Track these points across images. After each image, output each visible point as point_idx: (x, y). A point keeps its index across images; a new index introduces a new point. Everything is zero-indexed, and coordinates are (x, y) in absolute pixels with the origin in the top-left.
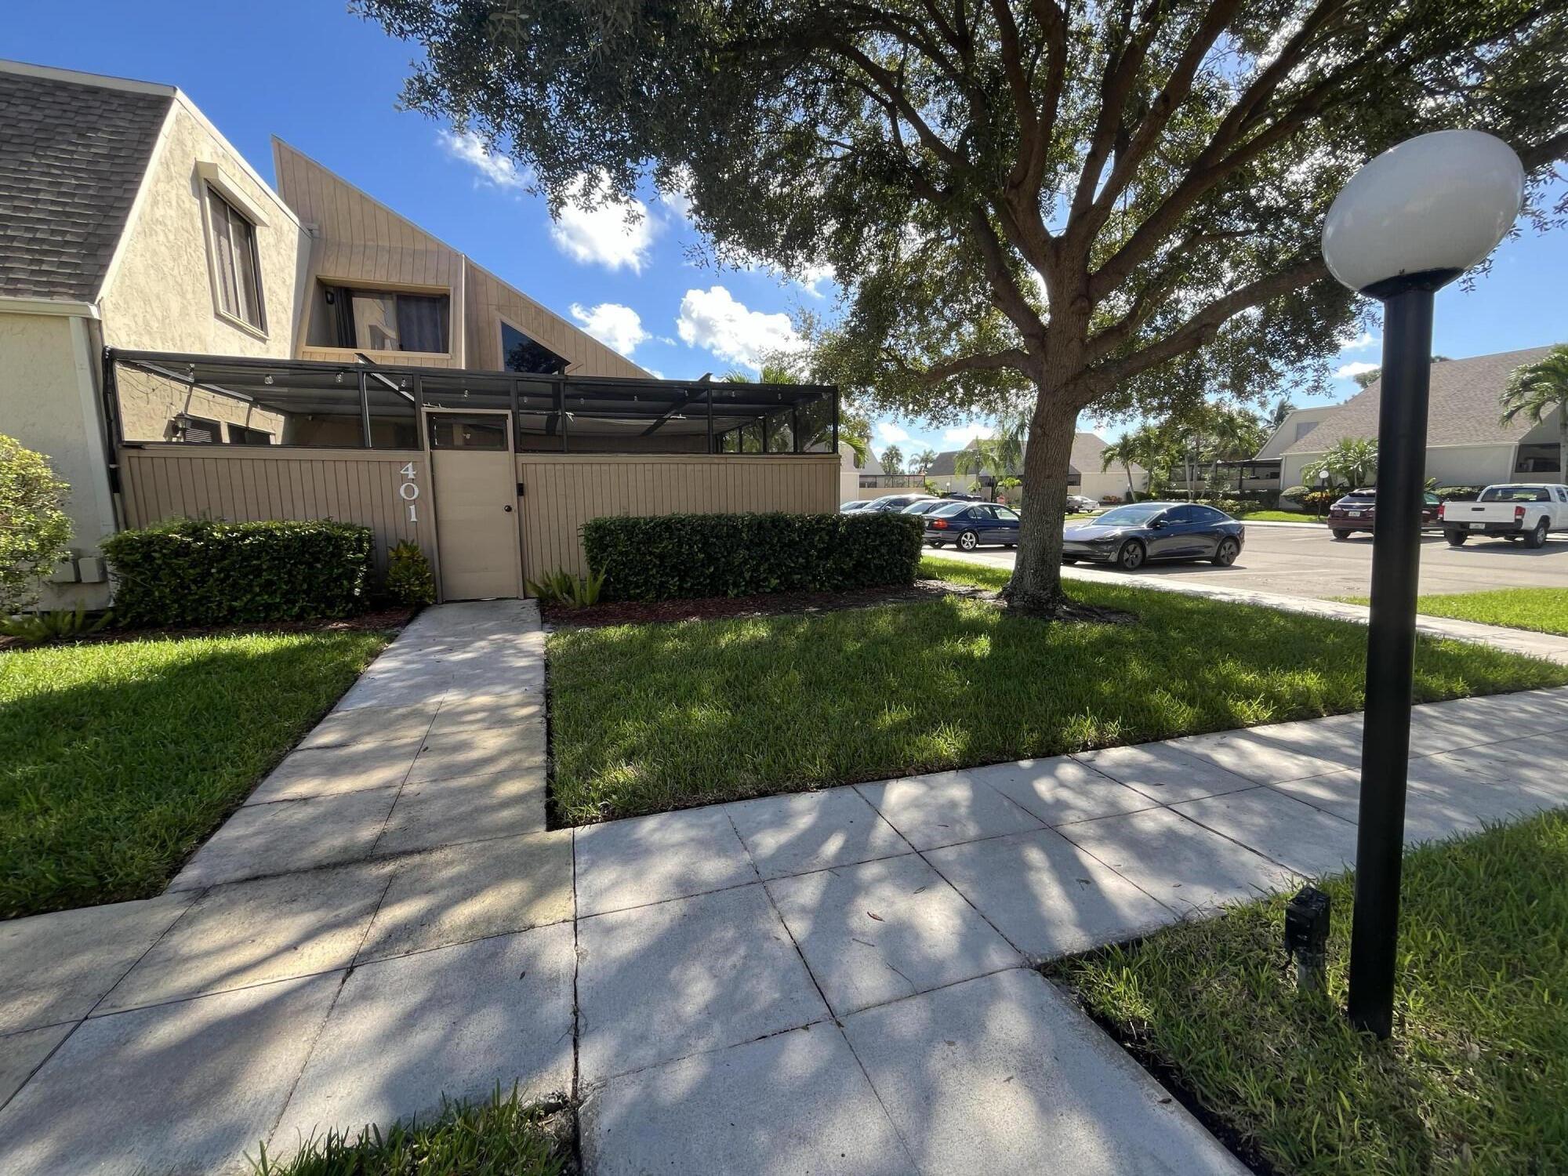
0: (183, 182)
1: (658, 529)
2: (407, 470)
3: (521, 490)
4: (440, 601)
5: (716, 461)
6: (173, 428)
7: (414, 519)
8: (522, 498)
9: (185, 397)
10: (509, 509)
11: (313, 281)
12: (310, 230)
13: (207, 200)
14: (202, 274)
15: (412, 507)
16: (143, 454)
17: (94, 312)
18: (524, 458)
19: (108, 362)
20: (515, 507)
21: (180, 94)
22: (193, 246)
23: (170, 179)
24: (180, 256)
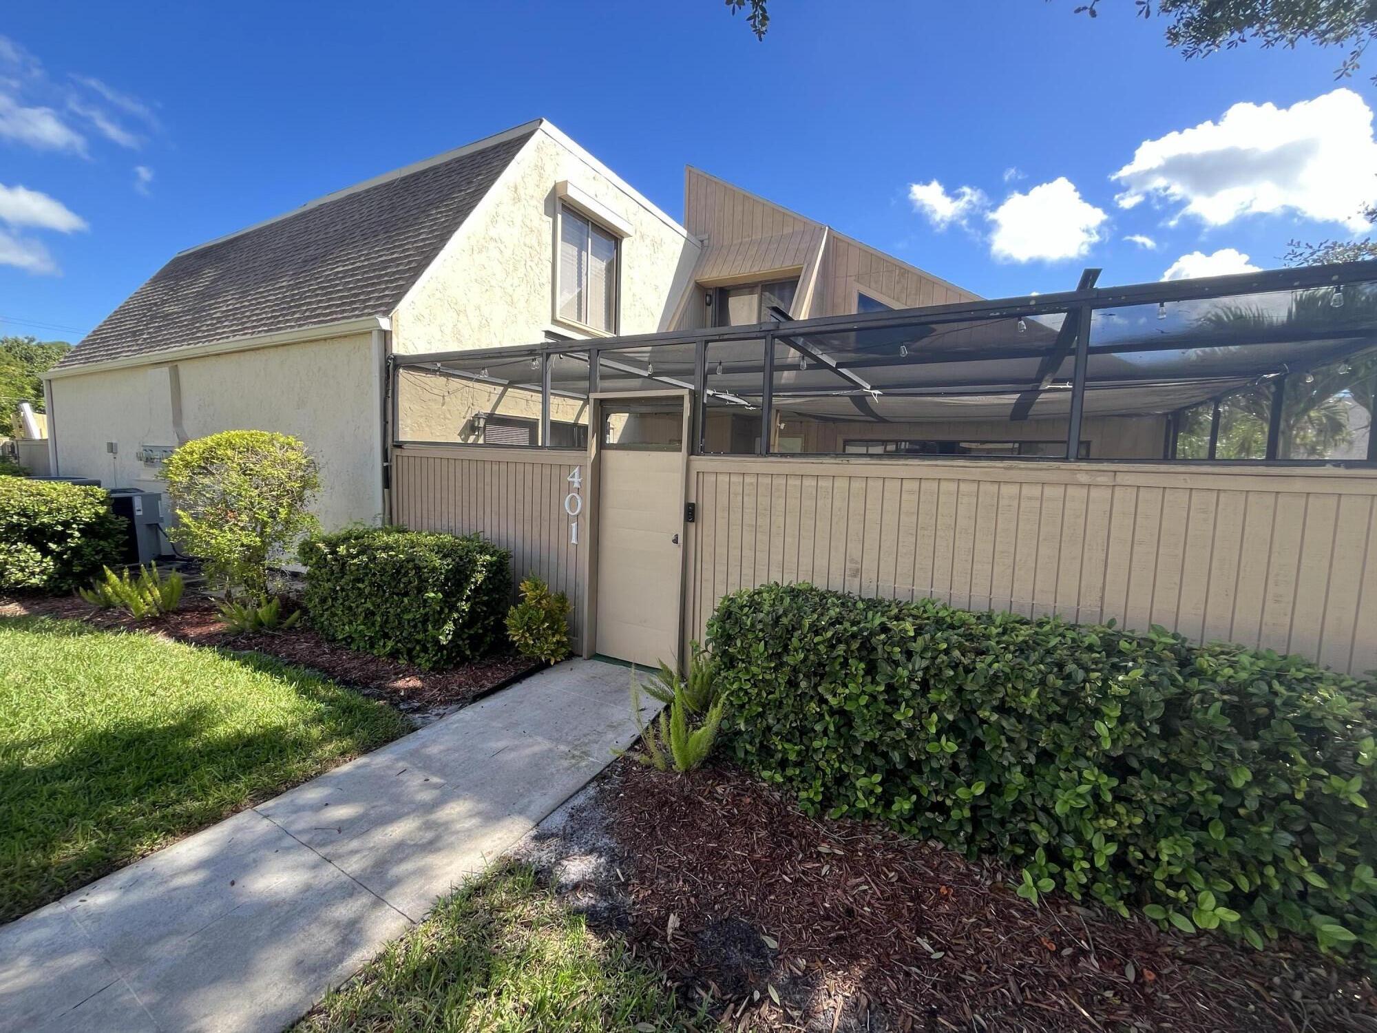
0: (534, 202)
1: (841, 648)
2: (573, 476)
3: (691, 513)
4: (585, 656)
5: (1083, 478)
6: (471, 427)
7: (574, 541)
8: (692, 526)
9: (494, 398)
10: (676, 541)
11: (692, 283)
12: (702, 241)
13: (559, 217)
14: (541, 285)
15: (574, 525)
16: (405, 453)
17: (384, 323)
18: (702, 463)
19: (392, 366)
20: (680, 540)
21: (546, 125)
22: (536, 259)
23: (517, 200)
24: (516, 269)
